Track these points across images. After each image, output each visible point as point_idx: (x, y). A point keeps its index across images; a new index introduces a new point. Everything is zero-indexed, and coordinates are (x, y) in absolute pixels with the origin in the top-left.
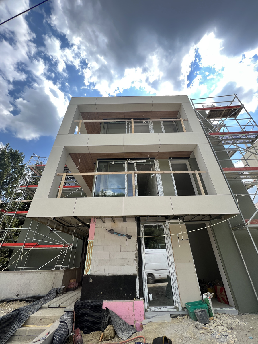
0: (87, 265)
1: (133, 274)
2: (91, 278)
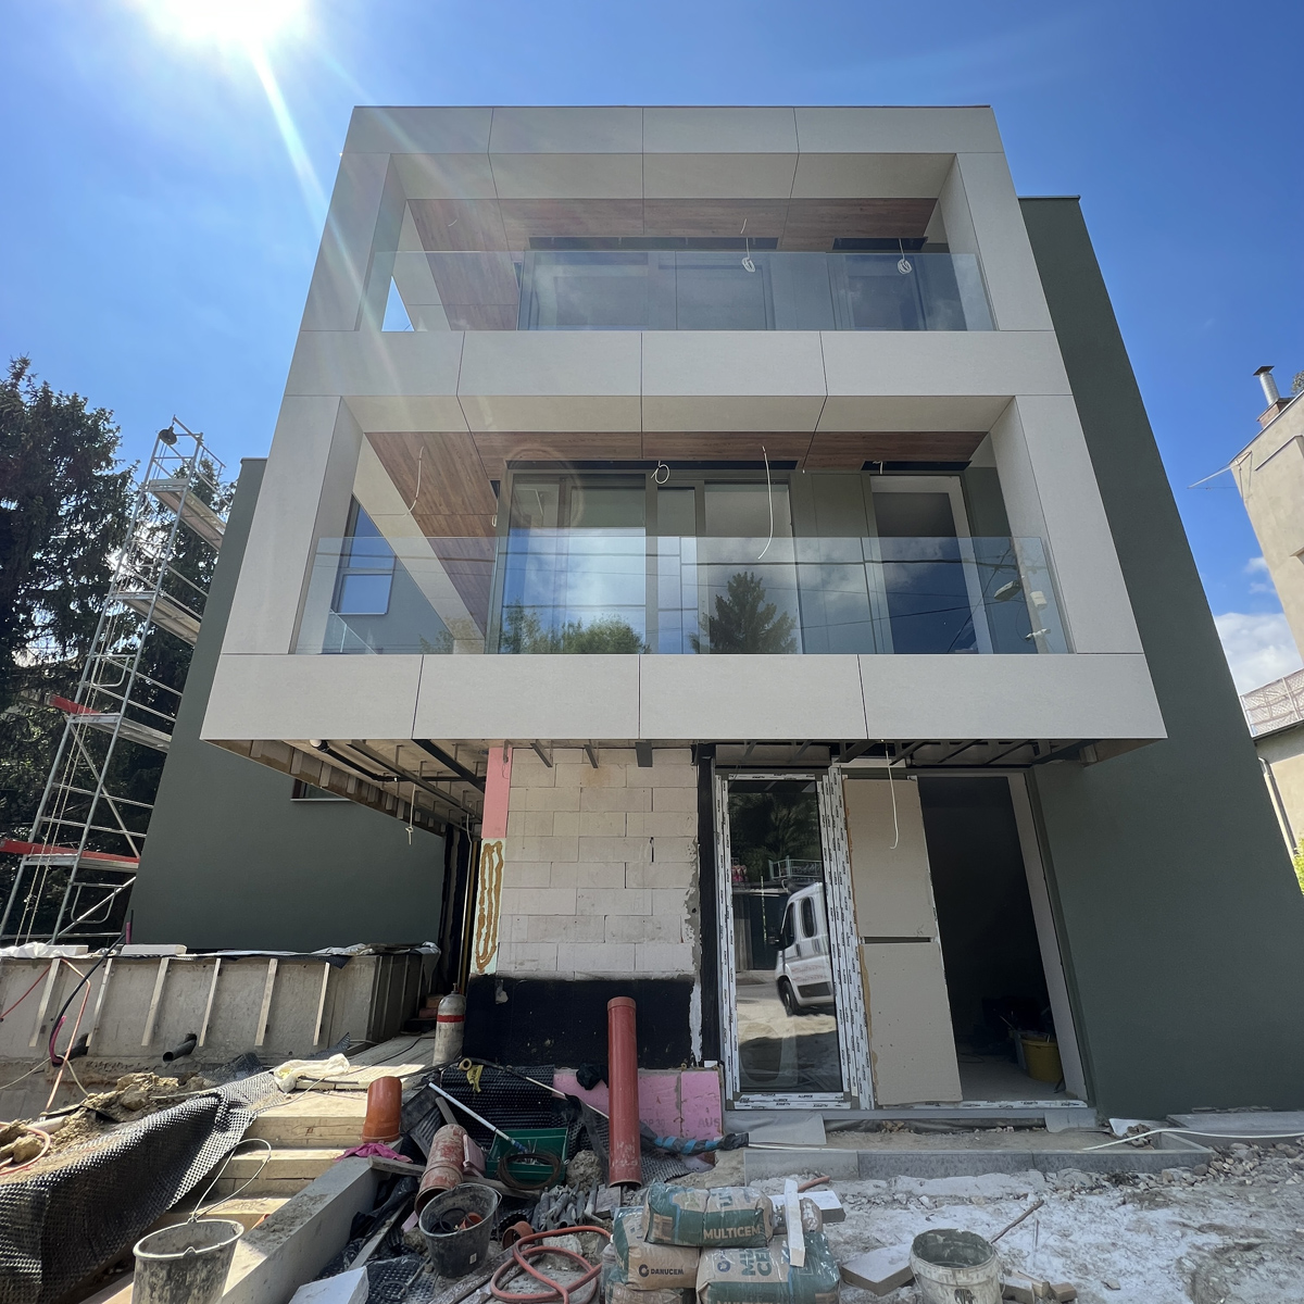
0: (483, 937)
1: (678, 974)
2: (499, 989)
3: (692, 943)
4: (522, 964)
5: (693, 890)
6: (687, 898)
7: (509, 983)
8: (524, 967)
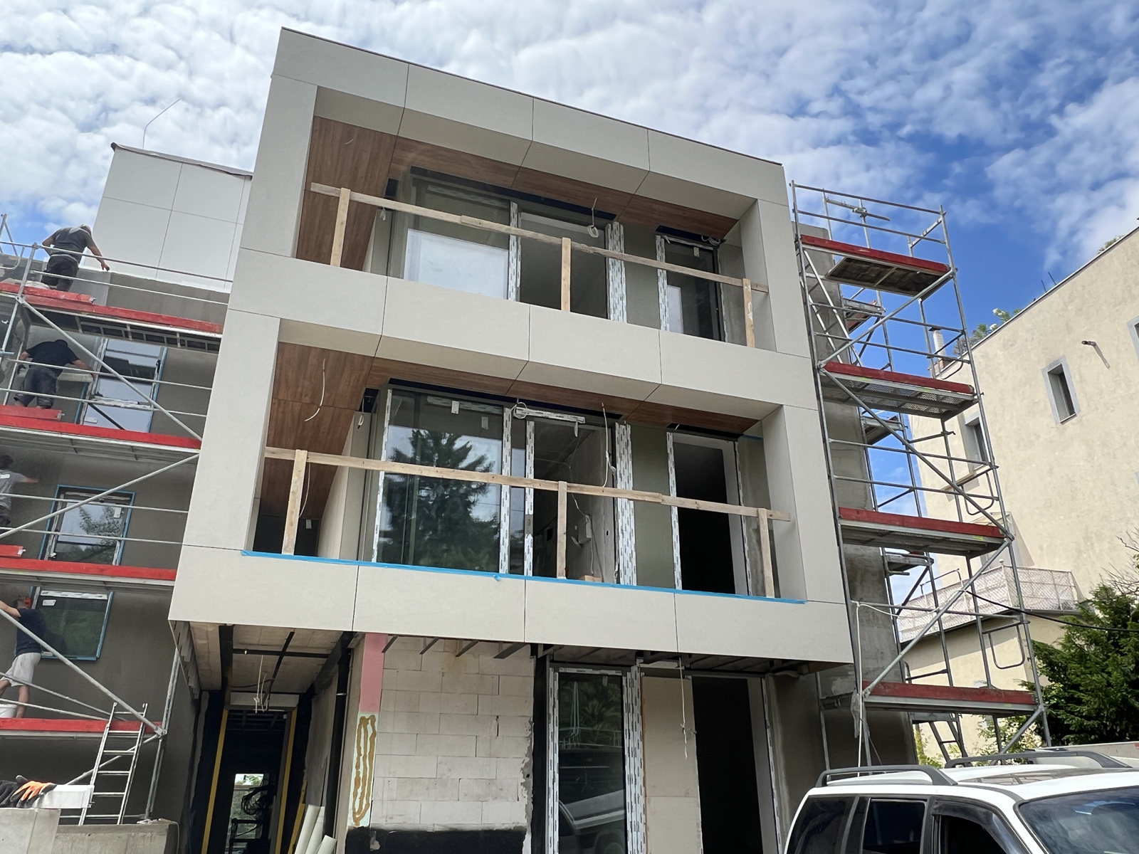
0: (359, 796)
1: (514, 825)
2: (373, 839)
3: (526, 801)
4: (391, 818)
5: (527, 760)
6: (523, 766)
7: (381, 834)
8: (394, 821)
